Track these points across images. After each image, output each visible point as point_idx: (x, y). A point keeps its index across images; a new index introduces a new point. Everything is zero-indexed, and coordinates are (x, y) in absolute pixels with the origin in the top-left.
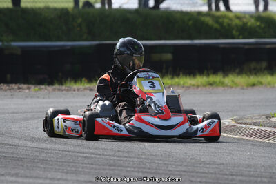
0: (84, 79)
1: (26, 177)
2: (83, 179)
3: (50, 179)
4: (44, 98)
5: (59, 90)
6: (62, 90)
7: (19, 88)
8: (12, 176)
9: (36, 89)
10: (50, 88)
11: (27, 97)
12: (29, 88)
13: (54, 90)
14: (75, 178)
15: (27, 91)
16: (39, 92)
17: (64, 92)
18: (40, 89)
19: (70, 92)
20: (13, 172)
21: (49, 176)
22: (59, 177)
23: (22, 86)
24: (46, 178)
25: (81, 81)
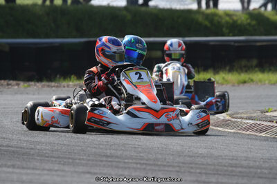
0: (73, 76)
1: (23, 168)
2: (81, 170)
3: (48, 170)
4: (34, 94)
5: (48, 86)
6: (52, 87)
7: (8, 85)
8: (9, 167)
9: (26, 85)
10: (39, 84)
11: (16, 93)
12: (18, 85)
13: (43, 86)
14: (72, 169)
15: (16, 87)
16: (28, 88)
17: (53, 88)
18: (29, 86)
19: (60, 89)
20: (9, 163)
21: (47, 167)
22: (56, 168)
23: (11, 82)
24: (44, 169)
25: (70, 78)
